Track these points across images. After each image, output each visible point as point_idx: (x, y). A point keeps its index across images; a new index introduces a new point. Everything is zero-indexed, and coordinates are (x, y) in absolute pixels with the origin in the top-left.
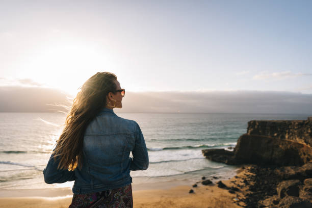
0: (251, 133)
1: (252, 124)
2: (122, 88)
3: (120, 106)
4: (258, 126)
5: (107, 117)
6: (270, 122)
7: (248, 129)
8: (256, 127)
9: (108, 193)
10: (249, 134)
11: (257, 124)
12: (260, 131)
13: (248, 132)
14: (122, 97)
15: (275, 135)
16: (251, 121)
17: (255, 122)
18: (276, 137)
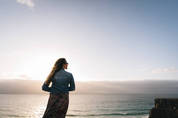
0: (158, 107)
1: (157, 101)
2: (68, 63)
3: (67, 69)
4: (161, 102)
5: (62, 71)
6: (168, 99)
7: (155, 104)
8: (160, 103)
9: (61, 94)
10: (156, 108)
11: (161, 101)
12: (164, 106)
13: (155, 106)
14: (67, 66)
15: (175, 108)
16: (156, 99)
17: (159, 99)
18: (175, 109)
